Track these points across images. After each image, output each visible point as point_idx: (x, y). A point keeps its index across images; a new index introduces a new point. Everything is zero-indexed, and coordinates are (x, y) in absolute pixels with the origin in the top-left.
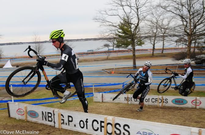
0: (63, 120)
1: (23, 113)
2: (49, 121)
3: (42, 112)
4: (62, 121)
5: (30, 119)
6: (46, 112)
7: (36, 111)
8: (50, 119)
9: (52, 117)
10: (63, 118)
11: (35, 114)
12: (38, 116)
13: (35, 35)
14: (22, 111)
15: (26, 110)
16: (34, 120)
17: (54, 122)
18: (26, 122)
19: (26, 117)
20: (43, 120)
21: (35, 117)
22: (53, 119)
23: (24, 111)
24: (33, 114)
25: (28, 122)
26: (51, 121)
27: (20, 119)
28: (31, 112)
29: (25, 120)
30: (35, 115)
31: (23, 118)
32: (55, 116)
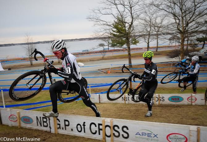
0: (59, 124)
1: (16, 119)
2: (44, 126)
3: (37, 117)
4: (58, 126)
5: (23, 125)
6: (40, 117)
7: (30, 116)
8: (45, 124)
9: (48, 122)
10: (59, 123)
11: (29, 119)
12: (33, 121)
13: (27, 36)
14: (15, 117)
15: (19, 116)
16: (28, 126)
17: (50, 127)
18: (19, 129)
19: (20, 123)
20: (38, 125)
21: (29, 122)
22: (48, 124)
23: (17, 117)
24: (27, 120)
25: (22, 128)
26: (47, 126)
27: (13, 125)
28: (24, 118)
29: (19, 127)
30: (29, 121)
31: (16, 124)
32: (50, 121)
